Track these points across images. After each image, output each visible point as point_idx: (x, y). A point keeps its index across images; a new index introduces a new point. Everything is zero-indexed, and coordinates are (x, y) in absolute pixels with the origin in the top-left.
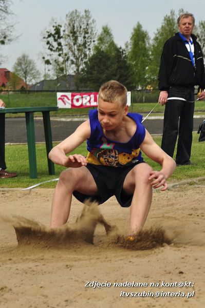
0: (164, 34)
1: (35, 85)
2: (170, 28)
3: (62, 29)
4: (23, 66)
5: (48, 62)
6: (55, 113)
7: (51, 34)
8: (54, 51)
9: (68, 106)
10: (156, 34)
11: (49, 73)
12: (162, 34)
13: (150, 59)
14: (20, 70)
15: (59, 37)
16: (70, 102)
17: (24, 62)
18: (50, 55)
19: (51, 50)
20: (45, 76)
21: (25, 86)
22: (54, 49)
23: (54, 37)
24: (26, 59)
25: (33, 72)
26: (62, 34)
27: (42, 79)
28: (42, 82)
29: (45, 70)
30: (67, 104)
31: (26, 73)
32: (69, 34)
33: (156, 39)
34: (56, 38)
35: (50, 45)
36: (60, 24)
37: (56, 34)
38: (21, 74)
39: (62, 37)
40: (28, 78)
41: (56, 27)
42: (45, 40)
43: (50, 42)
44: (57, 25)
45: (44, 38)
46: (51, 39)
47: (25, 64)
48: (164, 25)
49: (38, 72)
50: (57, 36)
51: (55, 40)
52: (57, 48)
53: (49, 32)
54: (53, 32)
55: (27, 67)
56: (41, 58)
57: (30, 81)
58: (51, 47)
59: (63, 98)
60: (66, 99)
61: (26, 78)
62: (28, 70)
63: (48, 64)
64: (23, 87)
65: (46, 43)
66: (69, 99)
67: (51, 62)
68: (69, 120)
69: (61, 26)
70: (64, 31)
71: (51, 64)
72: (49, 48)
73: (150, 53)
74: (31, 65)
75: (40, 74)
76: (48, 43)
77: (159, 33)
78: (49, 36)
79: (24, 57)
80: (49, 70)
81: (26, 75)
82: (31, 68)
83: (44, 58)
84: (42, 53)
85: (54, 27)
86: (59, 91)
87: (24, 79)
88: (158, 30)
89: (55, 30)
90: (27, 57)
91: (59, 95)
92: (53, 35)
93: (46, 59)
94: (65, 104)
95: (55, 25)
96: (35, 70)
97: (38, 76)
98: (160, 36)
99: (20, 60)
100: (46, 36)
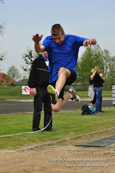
0: (86, 56)
1: (19, 82)
2: (89, 53)
3: (33, 53)
4: (12, 72)
5: (25, 70)
6: (21, 97)
7: (27, 55)
8: (29, 64)
9: (28, 93)
10: (82, 56)
11: (26, 75)
12: (85, 56)
13: (79, 69)
14: (11, 74)
15: (32, 57)
16: (29, 91)
17: (13, 70)
18: (27, 66)
19: (27, 63)
20: (24, 77)
21: (13, 82)
22: (28, 63)
23: (29, 57)
24: (14, 68)
25: (17, 75)
26: (33, 55)
27: (23, 79)
28: (23, 80)
29: (24, 74)
30: (27, 92)
31: (14, 75)
32: (37, 55)
33: (82, 58)
34: (30, 57)
35: (27, 61)
36: (32, 50)
37: (30, 55)
38: (11, 76)
39: (33, 57)
40: (15, 78)
41: (30, 52)
42: (24, 58)
43: (27, 60)
44: (30, 51)
45: (24, 57)
46: (27, 58)
47: (13, 71)
48: (86, 51)
49: (20, 75)
50: (30, 56)
51: (29, 59)
52: (31, 62)
53: (26, 54)
54: (28, 54)
55: (14, 72)
56: (22, 67)
57: (16, 79)
58: (27, 62)
59: (25, 89)
60: (27, 89)
61: (14, 78)
62: (15, 74)
63: (25, 71)
64: (12, 83)
65: (24, 60)
66: (28, 90)
67: (27, 70)
68: (26, 101)
69: (32, 51)
70: (34, 54)
71: (27, 71)
72: (26, 63)
73: (79, 65)
74: (17, 71)
75: (21, 76)
76: (26, 60)
77: (83, 55)
78: (26, 56)
79: (13, 67)
80: (26, 74)
81: (14, 76)
82: (16, 73)
83: (23, 68)
84: (22, 65)
85: (28, 51)
86: (23, 85)
87: (13, 78)
88: (83, 54)
89: (29, 53)
90: (15, 67)
91: (23, 87)
92: (28, 56)
93: (25, 68)
94: (26, 92)
95: (29, 50)
96: (19, 74)
97: (20, 77)
98: (84, 57)
99: (11, 68)
100: (25, 56)
